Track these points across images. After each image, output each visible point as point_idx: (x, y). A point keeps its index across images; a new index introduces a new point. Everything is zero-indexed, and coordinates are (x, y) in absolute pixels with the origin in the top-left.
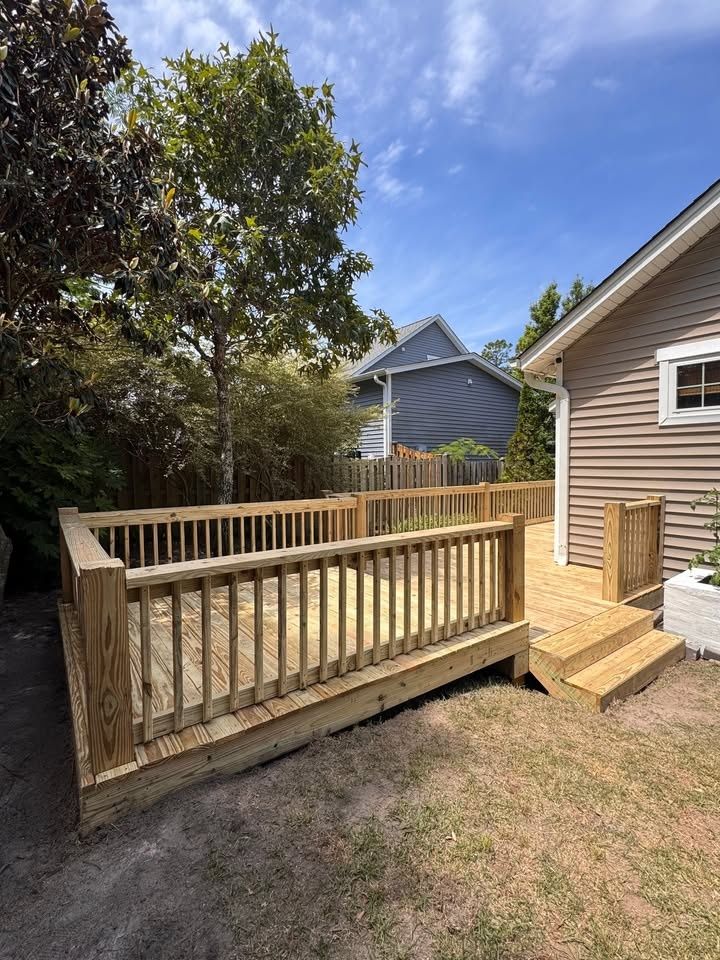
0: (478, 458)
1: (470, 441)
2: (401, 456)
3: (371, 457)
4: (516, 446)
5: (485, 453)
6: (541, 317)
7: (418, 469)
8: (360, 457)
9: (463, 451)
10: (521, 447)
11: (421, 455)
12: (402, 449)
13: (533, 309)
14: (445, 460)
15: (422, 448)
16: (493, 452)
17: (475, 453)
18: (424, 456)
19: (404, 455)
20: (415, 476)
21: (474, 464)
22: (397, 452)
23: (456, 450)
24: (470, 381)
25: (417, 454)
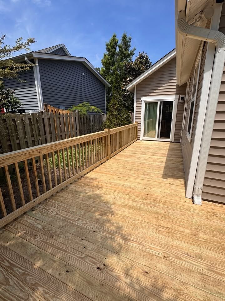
0: (92, 113)
1: (88, 104)
2: (50, 112)
3: (31, 112)
4: (113, 107)
5: (96, 110)
6: (111, 49)
7: (62, 119)
8: (24, 112)
9: (85, 109)
10: (115, 107)
11: (62, 112)
12: (50, 108)
13: (107, 45)
14: (77, 114)
15: (62, 107)
16: (99, 110)
17: (91, 110)
18: (64, 112)
19: (52, 111)
20: (60, 124)
21: (91, 116)
22: (47, 110)
23: (82, 108)
24: (84, 74)
25: (60, 111)
